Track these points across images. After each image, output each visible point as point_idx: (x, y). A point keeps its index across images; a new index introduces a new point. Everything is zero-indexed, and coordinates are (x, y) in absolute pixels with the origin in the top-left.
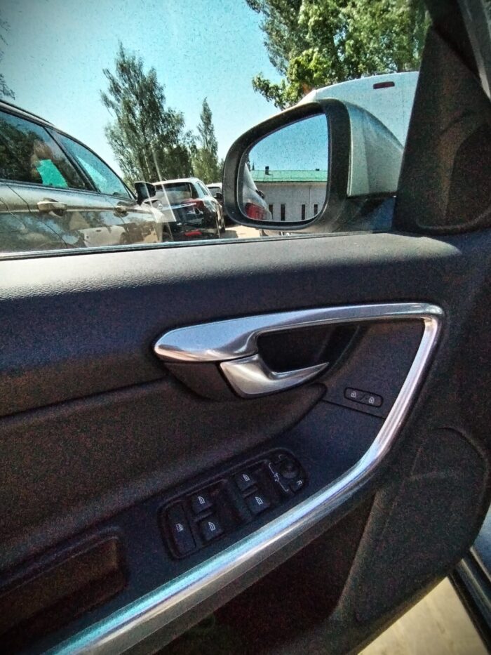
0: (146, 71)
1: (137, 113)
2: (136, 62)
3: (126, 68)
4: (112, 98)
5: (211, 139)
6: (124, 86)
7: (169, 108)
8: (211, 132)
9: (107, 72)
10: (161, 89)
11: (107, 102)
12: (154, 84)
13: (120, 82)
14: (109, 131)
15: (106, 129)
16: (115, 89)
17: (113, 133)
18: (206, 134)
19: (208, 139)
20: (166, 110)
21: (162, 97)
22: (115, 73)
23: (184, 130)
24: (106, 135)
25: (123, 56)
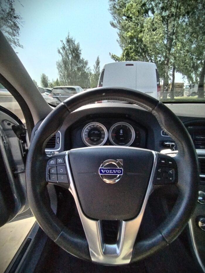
0: (76, 43)
1: (70, 58)
2: (73, 39)
3: (69, 41)
4: (61, 51)
7: (82, 58)
9: (62, 41)
10: (80, 50)
11: (59, 52)
12: (78, 48)
13: (66, 45)
14: (58, 63)
15: (57, 62)
16: (64, 48)
17: (59, 64)
18: (97, 69)
19: (97, 71)
20: (81, 58)
21: (80, 53)
22: (65, 42)
23: (87, 67)
24: (57, 65)
25: (68, 36)
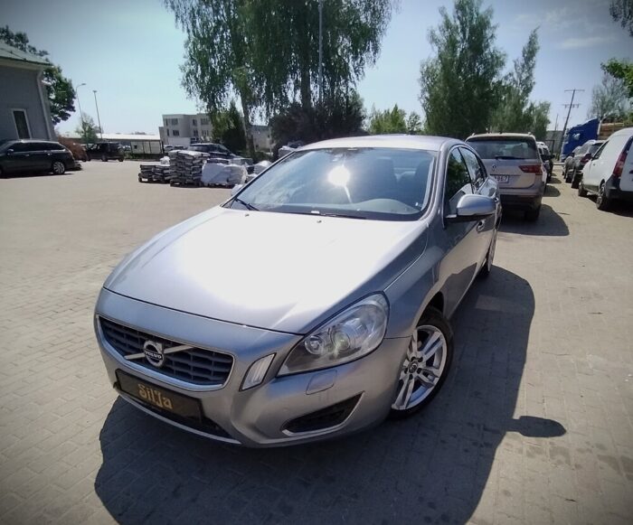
4: (439, 35)
5: (528, 78)
6: (455, 22)
9: (442, 11)
10: (494, 28)
11: (434, 40)
16: (448, 25)
21: (492, 37)
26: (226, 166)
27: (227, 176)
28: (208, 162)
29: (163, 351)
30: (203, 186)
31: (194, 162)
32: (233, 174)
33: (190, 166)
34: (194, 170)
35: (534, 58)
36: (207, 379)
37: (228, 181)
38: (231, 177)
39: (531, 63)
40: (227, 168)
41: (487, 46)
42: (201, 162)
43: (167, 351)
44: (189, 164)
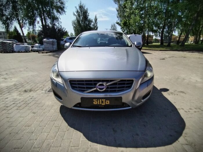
0: (85, 8)
1: (81, 18)
2: (83, 6)
3: (81, 7)
4: (76, 13)
5: (96, 26)
6: (79, 11)
8: (97, 23)
9: (76, 7)
10: (89, 13)
11: (74, 14)
12: (87, 12)
15: (72, 21)
17: (74, 22)
21: (89, 15)
22: (78, 8)
25: (80, 4)
26: (23, 45)
27: (25, 49)
28: (16, 44)
29: (106, 85)
30: (15, 52)
31: (10, 44)
32: (27, 48)
33: (8, 46)
34: (10, 47)
35: (97, 21)
36: (124, 90)
37: (25, 50)
38: (26, 49)
39: (96, 22)
40: (24, 46)
41: (88, 17)
42: (13, 44)
43: (107, 84)
44: (8, 45)
